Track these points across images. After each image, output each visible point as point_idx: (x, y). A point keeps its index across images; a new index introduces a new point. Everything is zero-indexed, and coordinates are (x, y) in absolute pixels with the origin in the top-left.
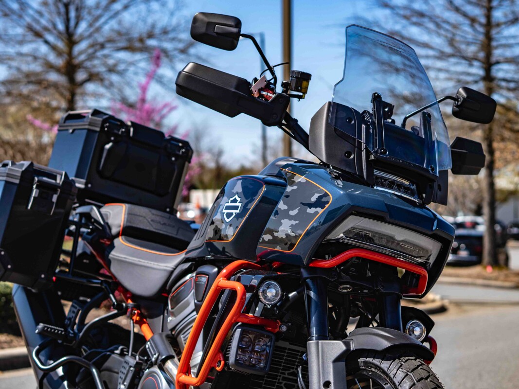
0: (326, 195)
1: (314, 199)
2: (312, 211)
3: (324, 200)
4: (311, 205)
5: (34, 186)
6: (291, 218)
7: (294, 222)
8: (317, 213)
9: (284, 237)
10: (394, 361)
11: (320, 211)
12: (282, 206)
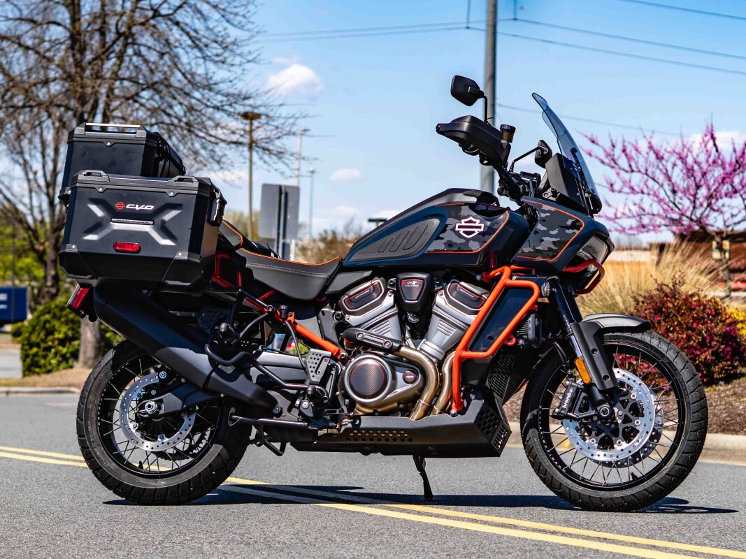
0: (577, 221)
1: (569, 222)
2: (570, 231)
3: (577, 224)
4: (568, 228)
5: (218, 201)
6: (552, 236)
7: (556, 240)
8: (574, 233)
9: (547, 249)
10: (643, 333)
11: (577, 232)
12: (540, 227)
